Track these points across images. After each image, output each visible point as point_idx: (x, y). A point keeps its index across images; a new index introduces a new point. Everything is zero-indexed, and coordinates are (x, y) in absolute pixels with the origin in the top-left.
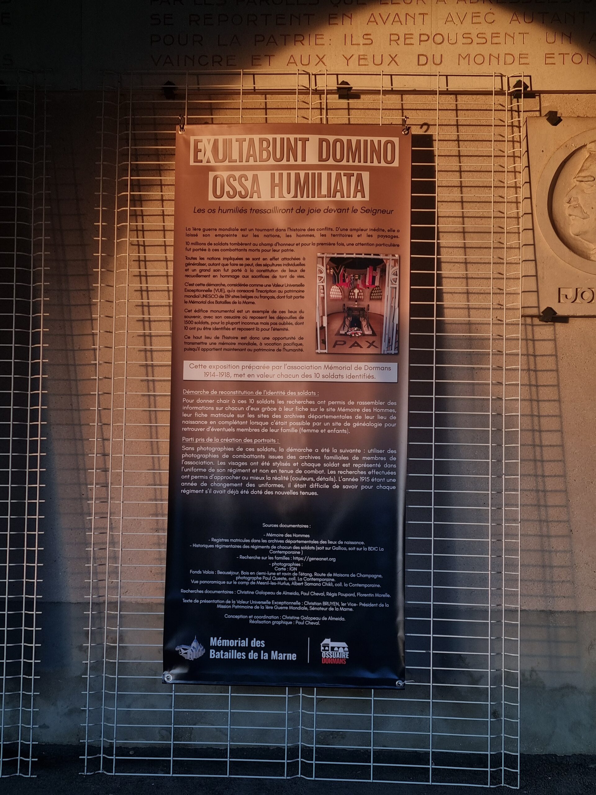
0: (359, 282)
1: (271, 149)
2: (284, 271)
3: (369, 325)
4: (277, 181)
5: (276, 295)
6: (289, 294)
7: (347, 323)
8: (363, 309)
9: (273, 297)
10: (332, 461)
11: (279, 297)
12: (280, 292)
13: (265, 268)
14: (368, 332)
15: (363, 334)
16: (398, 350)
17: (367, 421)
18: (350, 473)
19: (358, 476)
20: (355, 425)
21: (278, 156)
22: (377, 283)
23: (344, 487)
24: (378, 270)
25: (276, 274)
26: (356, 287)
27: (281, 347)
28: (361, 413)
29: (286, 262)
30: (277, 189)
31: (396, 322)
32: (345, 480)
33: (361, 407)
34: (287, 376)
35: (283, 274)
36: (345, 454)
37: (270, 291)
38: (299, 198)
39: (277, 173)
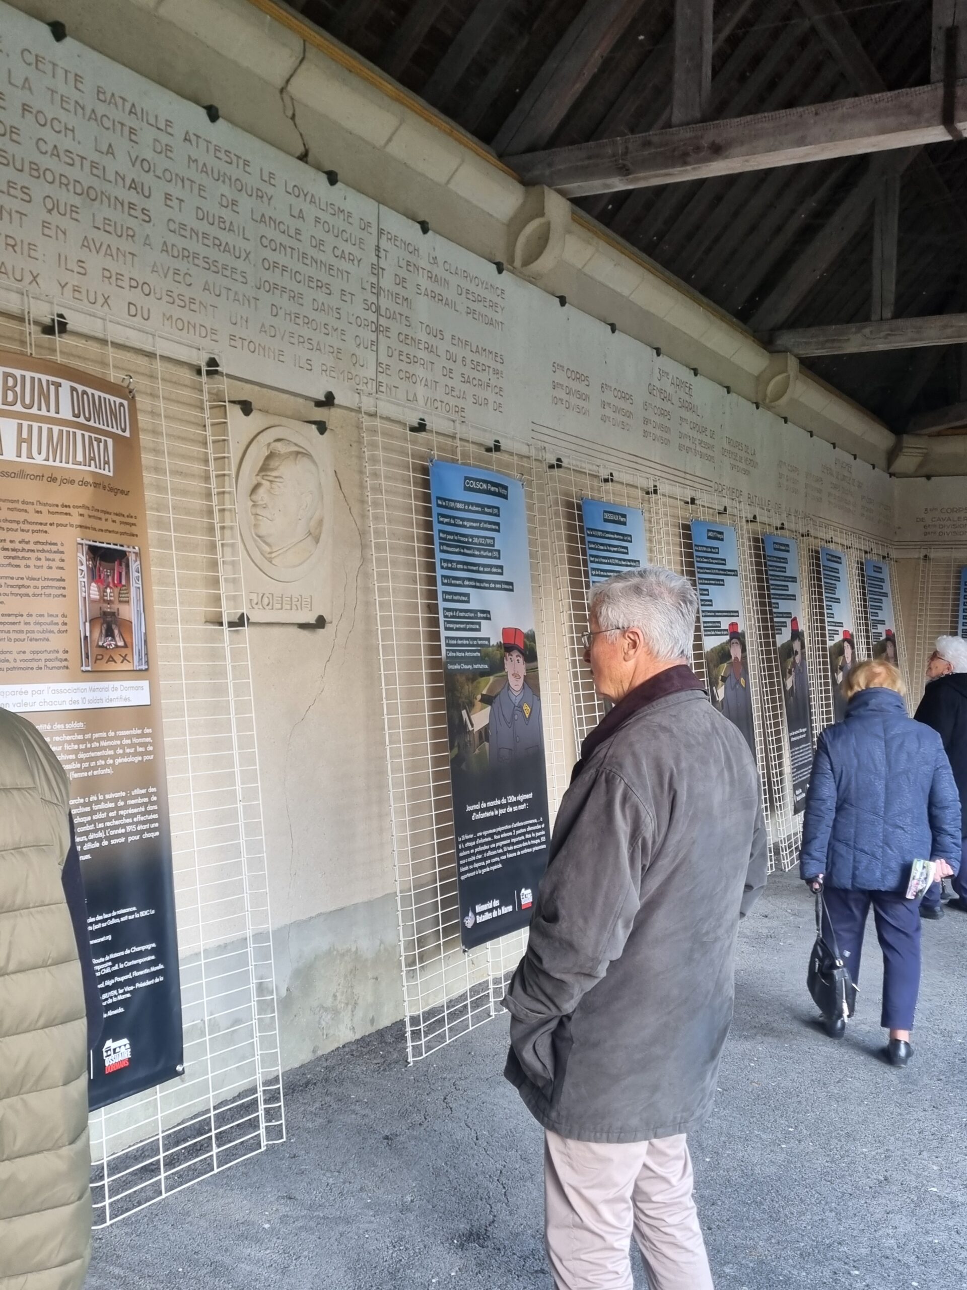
0: (110, 579)
1: (18, 389)
2: (40, 559)
3: (121, 634)
4: (25, 435)
5: (30, 591)
6: (48, 591)
7: (104, 631)
8: (113, 614)
9: (27, 595)
10: (99, 811)
11: (34, 595)
12: (36, 587)
13: (14, 554)
14: (121, 643)
15: (117, 646)
16: (147, 662)
17: (128, 755)
18: (117, 823)
19: (124, 826)
20: (118, 761)
21: (27, 401)
22: (124, 582)
23: (113, 842)
24: (124, 565)
25: (28, 562)
26: (108, 586)
27: (42, 664)
28: (122, 746)
29: (40, 547)
30: (24, 445)
31: (143, 630)
32: (113, 833)
33: (121, 738)
34: (52, 703)
35: (39, 563)
36: (111, 800)
37: (23, 586)
38: (51, 463)
39: (25, 424)
